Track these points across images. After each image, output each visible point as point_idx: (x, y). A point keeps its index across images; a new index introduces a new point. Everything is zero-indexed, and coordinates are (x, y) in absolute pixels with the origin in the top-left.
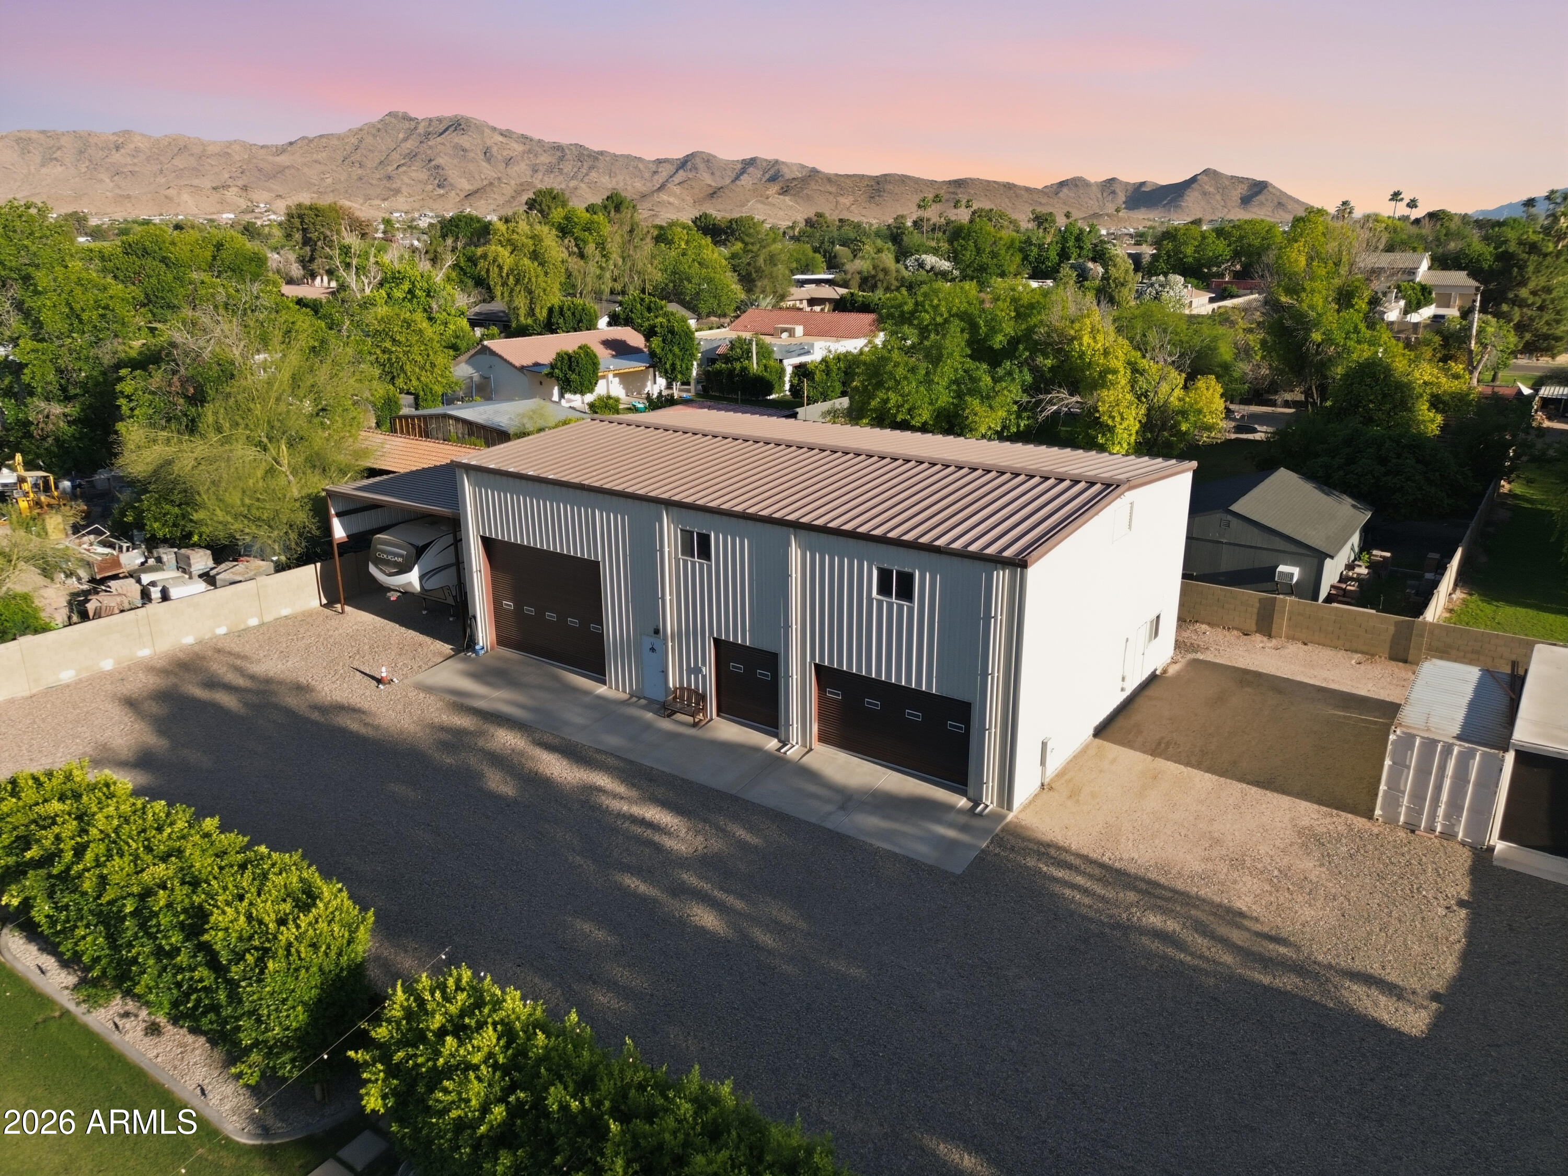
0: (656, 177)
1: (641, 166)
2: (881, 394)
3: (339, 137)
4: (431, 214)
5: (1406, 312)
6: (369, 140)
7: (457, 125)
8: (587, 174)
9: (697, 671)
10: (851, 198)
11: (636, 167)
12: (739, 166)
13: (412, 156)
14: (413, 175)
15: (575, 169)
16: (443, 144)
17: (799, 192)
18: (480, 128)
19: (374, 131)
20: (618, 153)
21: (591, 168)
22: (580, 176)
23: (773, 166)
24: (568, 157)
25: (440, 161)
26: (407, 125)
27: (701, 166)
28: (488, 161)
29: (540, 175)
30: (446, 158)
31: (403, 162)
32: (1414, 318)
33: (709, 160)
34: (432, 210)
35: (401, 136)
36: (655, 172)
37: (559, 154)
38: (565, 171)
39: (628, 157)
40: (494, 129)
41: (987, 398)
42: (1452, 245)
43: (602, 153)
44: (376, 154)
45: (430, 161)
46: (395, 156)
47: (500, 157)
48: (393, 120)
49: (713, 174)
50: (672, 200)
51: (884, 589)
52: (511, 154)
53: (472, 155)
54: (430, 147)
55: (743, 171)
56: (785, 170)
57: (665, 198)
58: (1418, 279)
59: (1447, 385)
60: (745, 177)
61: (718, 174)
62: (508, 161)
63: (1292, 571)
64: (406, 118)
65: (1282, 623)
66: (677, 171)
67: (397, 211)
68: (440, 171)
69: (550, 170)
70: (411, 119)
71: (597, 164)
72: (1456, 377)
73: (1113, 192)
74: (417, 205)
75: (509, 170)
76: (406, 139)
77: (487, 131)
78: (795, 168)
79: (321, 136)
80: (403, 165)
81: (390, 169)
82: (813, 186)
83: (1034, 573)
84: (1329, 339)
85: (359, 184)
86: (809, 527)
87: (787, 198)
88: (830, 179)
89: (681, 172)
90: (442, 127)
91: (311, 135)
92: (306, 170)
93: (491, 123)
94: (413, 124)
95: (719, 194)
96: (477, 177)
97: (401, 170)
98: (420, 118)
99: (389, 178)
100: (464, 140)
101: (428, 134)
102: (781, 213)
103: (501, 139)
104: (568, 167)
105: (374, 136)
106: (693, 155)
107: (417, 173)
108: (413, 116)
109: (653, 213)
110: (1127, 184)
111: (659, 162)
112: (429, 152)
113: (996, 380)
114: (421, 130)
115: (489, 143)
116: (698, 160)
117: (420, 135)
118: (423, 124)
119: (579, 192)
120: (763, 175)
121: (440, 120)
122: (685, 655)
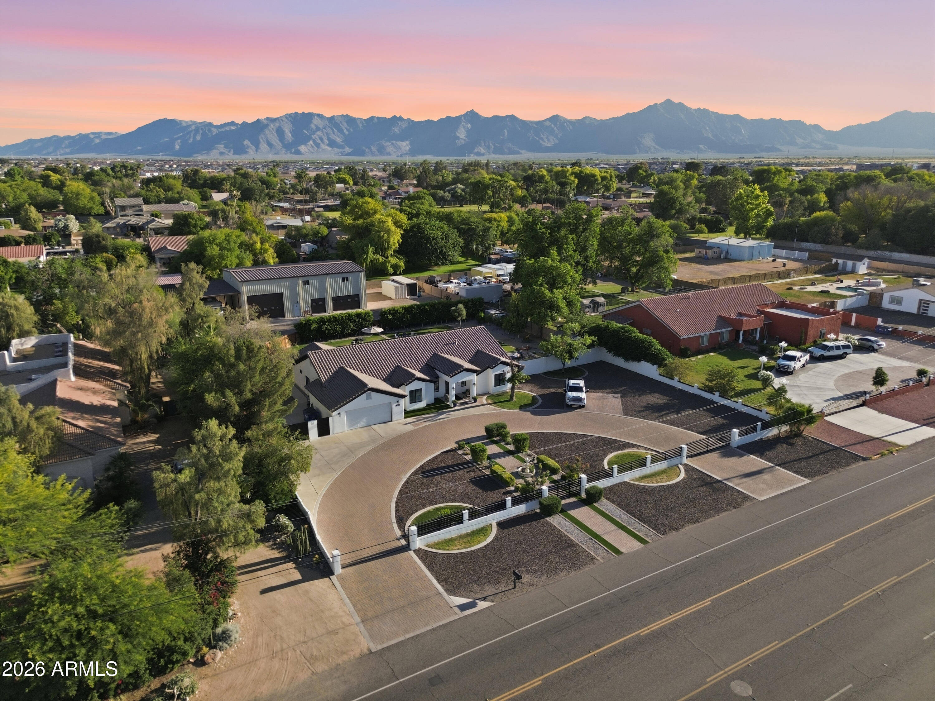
9: (308, 307)
51: (344, 280)
86: (330, 274)
122: (304, 304)
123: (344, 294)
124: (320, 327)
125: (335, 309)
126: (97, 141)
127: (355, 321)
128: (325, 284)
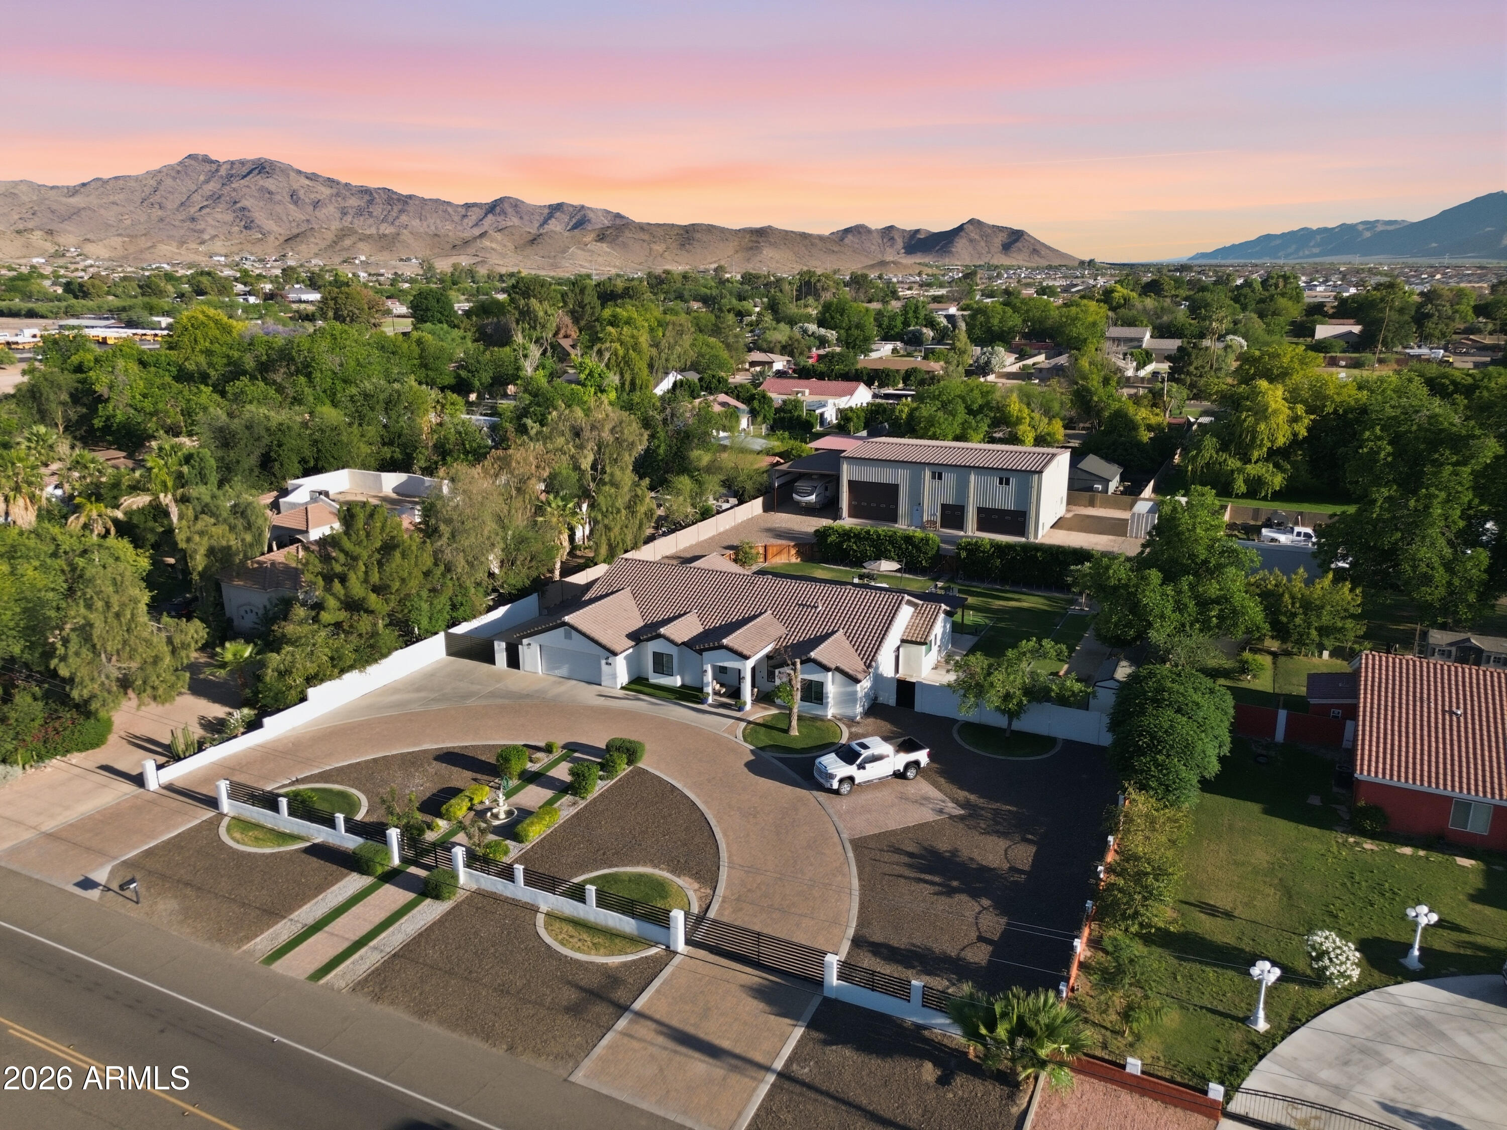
0: (466, 221)
1: (450, 209)
2: (932, 429)
3: (137, 179)
4: (252, 258)
5: (1137, 369)
6: (169, 182)
7: (261, 168)
8: (397, 217)
9: (935, 515)
10: (664, 246)
11: (445, 211)
12: (546, 211)
13: (216, 198)
14: (219, 216)
15: (385, 213)
16: (248, 186)
17: (614, 240)
18: (285, 170)
19: (173, 174)
20: (426, 197)
21: (401, 211)
22: (390, 219)
23: (580, 211)
24: (378, 200)
25: (245, 203)
26: (207, 167)
27: (510, 210)
28: (296, 203)
29: (349, 218)
30: (252, 200)
31: (205, 203)
32: (1142, 373)
33: (516, 205)
34: (252, 254)
35: (202, 178)
36: (465, 216)
37: (367, 197)
38: (375, 214)
39: (437, 201)
40: (299, 172)
41: (975, 430)
42: (1165, 318)
43: (410, 197)
44: (176, 195)
45: (235, 203)
46: (197, 197)
47: (307, 200)
48: (193, 162)
49: (521, 218)
50: (494, 245)
51: (1001, 483)
52: (319, 197)
53: (278, 197)
54: (234, 190)
55: (550, 216)
56: (591, 215)
57: (488, 244)
58: (1144, 346)
59: (1154, 420)
60: (553, 221)
61: (526, 218)
62: (316, 204)
63: (1100, 487)
64: (207, 160)
65: (1098, 502)
66: (486, 215)
67: (217, 255)
68: (246, 213)
69: (360, 212)
70: (212, 162)
71: (406, 208)
72: (1157, 415)
73: (892, 239)
74: (235, 249)
75: (317, 213)
76: (207, 182)
77: (292, 174)
78: (600, 214)
79: (116, 178)
80: (207, 206)
81: (192, 210)
82: (627, 234)
83: (1045, 475)
84: (1101, 400)
85: (161, 225)
86: (978, 467)
87: (604, 245)
88: (642, 228)
89: (490, 216)
90: (245, 170)
91: (106, 176)
92: (102, 211)
93: (297, 166)
94: (214, 166)
95: (539, 240)
96: (285, 218)
97: (204, 211)
98: (222, 160)
99: (193, 219)
100: (270, 184)
101: (230, 177)
102: (600, 259)
103: (307, 182)
104: (377, 210)
105: (174, 179)
106: (501, 200)
107: (222, 214)
108: (214, 158)
109: (479, 259)
110: (904, 231)
111: (468, 206)
112: (234, 194)
113: (977, 422)
114: (223, 172)
115: (295, 186)
116: (506, 205)
117: (222, 177)
118: (224, 167)
119: (402, 237)
120: (570, 219)
121: (242, 163)
122: (930, 510)
123: (998, 505)
124: (842, 543)
125: (980, 528)
126: (1368, 234)
127: (900, 548)
128: (968, 482)
